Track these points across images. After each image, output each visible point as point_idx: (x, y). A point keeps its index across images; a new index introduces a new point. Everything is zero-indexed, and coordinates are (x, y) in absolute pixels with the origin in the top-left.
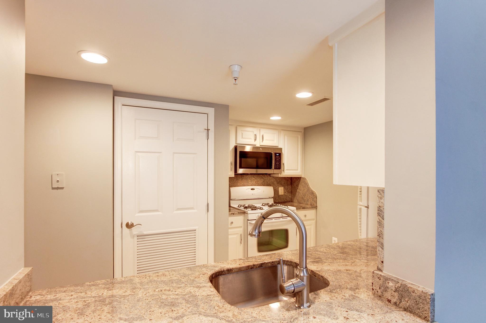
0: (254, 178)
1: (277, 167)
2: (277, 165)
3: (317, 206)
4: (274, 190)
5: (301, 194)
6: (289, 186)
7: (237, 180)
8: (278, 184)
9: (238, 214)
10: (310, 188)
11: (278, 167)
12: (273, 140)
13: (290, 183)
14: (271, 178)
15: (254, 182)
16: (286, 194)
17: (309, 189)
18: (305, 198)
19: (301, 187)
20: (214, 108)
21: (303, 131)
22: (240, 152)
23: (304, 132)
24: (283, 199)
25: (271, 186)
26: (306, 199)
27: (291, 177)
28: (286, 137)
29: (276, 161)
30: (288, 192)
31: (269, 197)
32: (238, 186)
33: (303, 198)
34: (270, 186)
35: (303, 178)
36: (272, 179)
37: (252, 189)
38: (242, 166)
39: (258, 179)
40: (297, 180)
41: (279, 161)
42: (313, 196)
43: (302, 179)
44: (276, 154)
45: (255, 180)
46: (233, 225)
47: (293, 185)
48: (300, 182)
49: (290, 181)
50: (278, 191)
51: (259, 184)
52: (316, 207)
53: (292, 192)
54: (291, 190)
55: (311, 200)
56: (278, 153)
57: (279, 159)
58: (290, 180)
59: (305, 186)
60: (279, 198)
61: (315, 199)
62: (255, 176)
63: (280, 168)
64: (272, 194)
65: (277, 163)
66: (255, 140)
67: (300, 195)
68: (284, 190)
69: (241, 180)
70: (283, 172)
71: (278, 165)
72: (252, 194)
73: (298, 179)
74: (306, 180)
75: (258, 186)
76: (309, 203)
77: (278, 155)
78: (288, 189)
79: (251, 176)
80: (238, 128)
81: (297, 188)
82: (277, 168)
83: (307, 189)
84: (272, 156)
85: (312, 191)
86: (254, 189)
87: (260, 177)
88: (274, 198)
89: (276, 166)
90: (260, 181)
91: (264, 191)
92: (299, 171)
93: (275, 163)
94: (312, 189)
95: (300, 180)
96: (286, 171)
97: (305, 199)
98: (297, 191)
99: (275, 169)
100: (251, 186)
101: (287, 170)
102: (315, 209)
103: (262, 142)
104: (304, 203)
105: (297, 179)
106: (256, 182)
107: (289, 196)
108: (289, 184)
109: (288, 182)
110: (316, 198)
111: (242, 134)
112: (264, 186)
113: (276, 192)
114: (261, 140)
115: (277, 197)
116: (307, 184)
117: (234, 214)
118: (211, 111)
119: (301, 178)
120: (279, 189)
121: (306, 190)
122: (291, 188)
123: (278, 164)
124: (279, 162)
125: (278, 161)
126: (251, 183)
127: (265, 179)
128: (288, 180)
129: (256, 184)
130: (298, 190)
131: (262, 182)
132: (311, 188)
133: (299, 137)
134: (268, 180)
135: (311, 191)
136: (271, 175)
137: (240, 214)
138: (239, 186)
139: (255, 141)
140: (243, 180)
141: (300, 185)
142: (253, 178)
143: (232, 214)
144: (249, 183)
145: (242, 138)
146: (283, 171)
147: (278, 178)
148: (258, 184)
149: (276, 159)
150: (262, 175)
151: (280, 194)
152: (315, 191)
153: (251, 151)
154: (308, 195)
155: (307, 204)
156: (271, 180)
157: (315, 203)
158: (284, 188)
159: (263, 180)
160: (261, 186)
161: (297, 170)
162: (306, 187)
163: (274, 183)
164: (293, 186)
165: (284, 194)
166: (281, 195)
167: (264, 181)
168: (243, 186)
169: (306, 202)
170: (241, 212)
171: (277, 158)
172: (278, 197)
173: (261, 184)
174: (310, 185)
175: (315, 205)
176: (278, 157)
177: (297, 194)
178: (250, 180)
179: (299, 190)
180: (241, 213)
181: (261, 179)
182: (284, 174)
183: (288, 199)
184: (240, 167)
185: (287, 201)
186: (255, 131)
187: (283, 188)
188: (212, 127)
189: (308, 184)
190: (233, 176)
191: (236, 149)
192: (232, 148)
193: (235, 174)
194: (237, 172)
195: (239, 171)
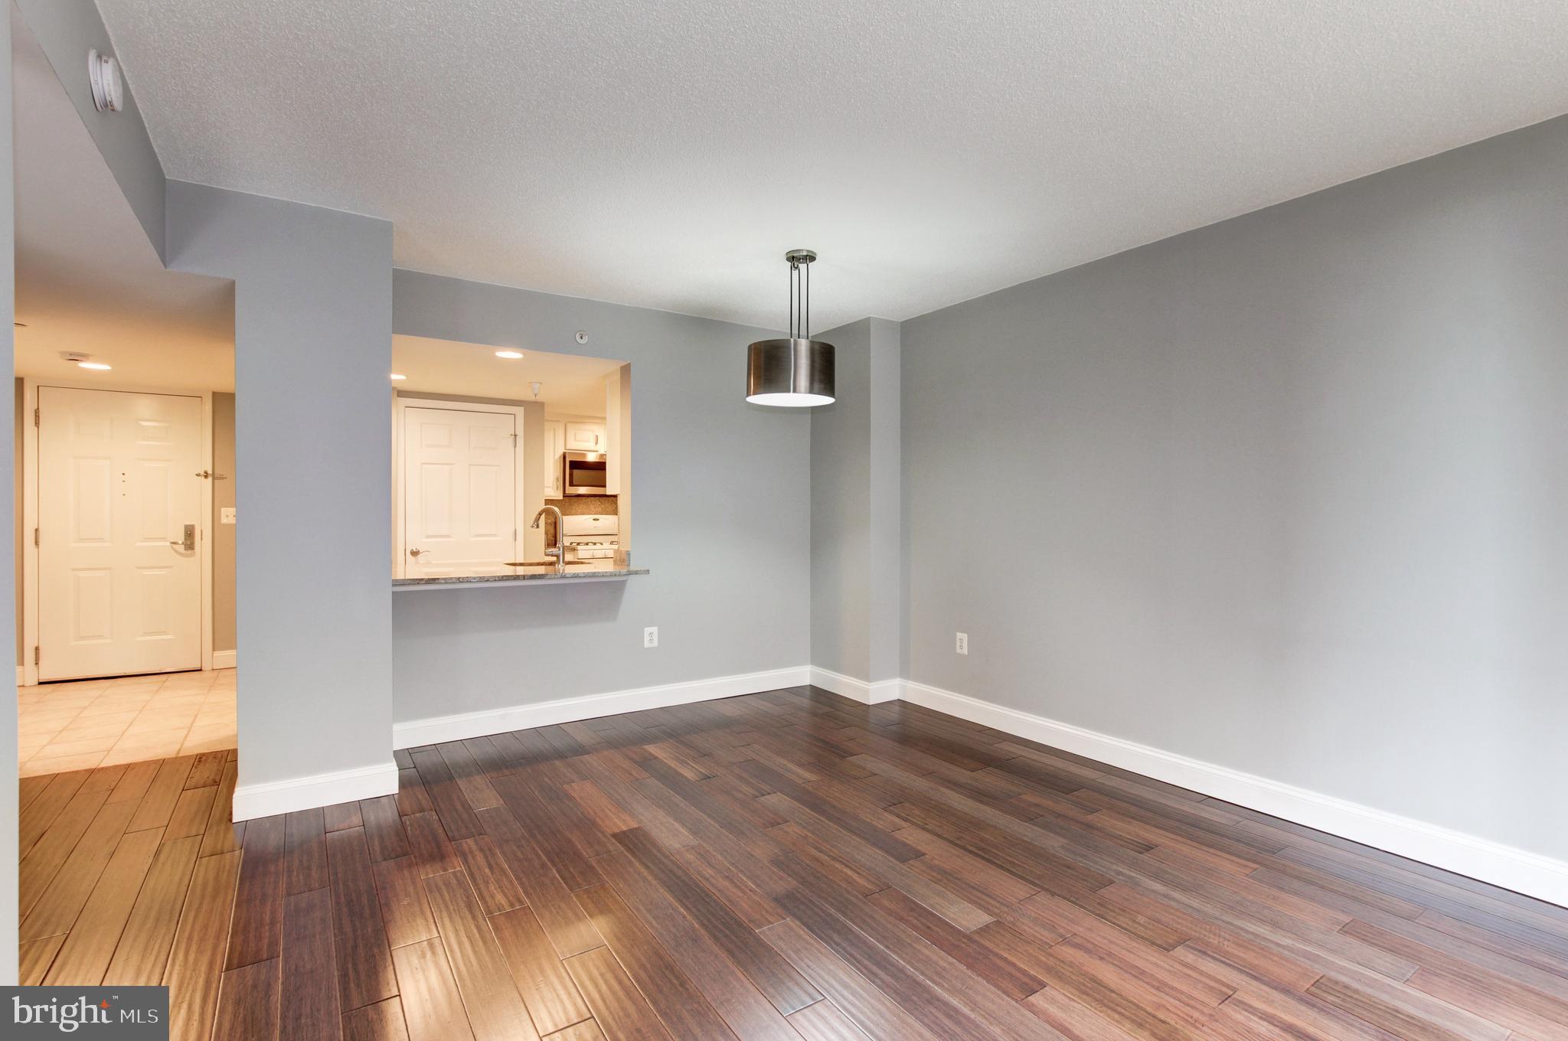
7: (571, 505)
15: (600, 509)
20: (523, 408)
22: (571, 462)
37: (594, 520)
38: (574, 483)
39: (607, 505)
45: (600, 505)
66: (597, 443)
69: (576, 505)
72: (597, 527)
79: (594, 500)
80: (569, 425)
86: (598, 520)
90: (610, 508)
91: (613, 524)
100: (595, 514)
106: (603, 509)
111: (576, 433)
118: (519, 411)
138: (576, 515)
140: (582, 505)
142: (598, 502)
144: (592, 510)
145: (575, 440)
153: (597, 460)
168: (582, 515)
178: (592, 506)
184: (572, 484)
188: (520, 432)
190: (561, 498)
191: (564, 458)
192: (558, 456)
193: (565, 495)
194: (567, 492)
195: (570, 490)
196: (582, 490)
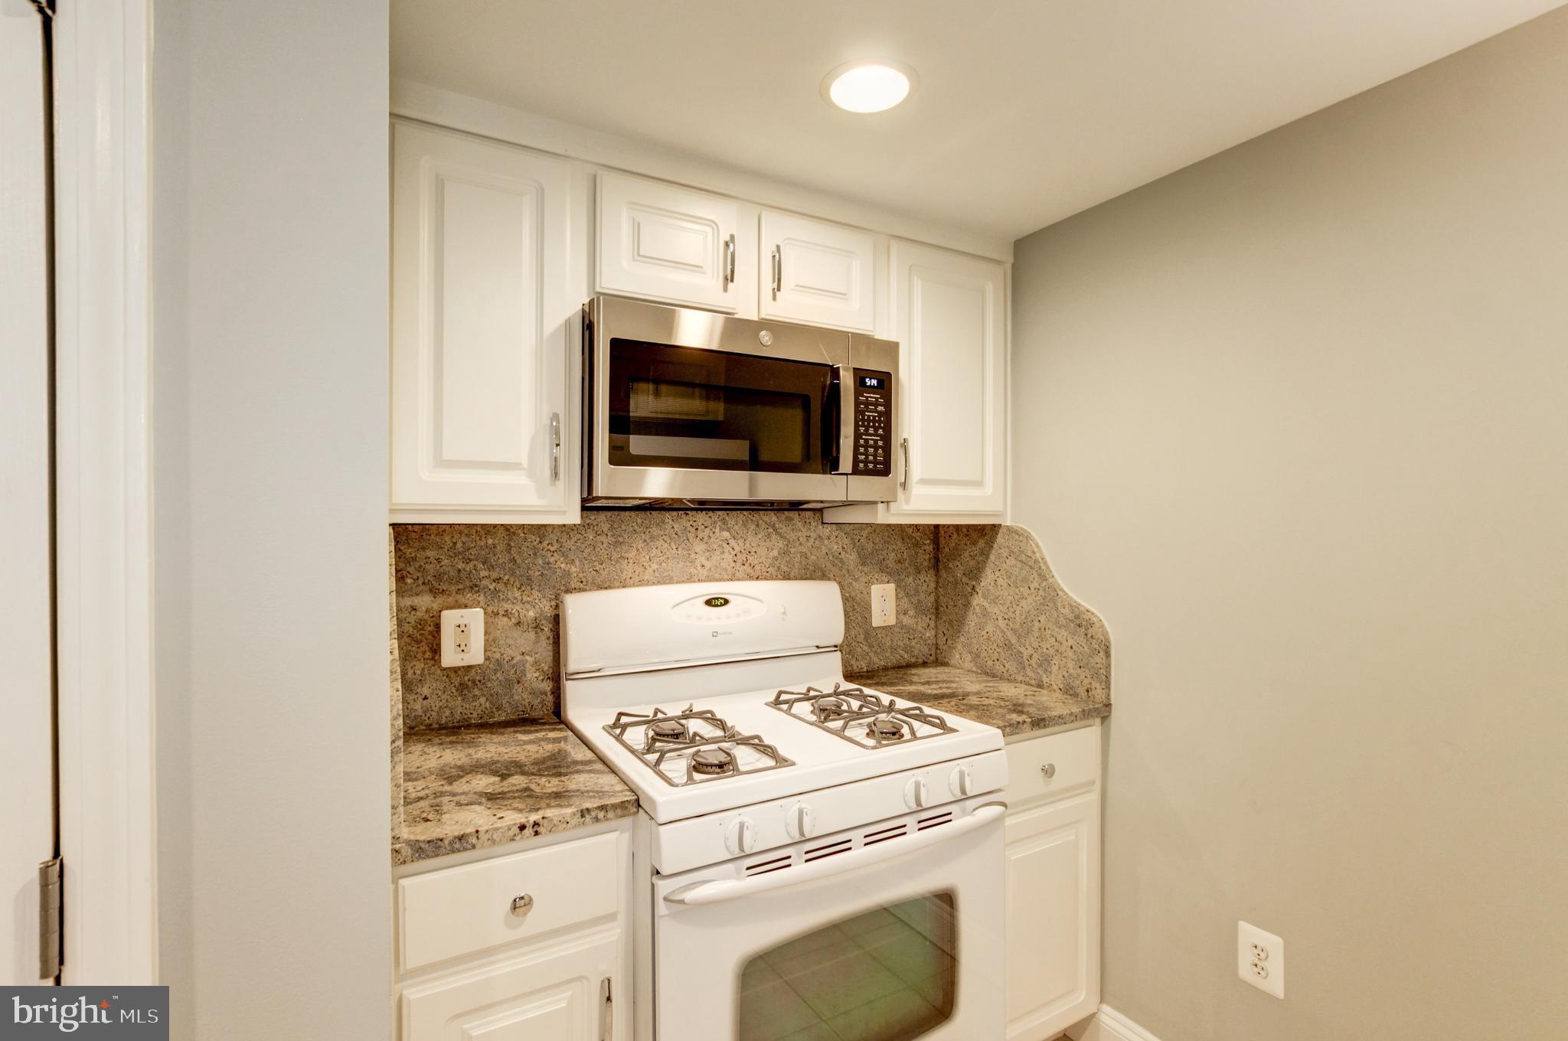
0: (726, 534)
1: (866, 462)
2: (866, 450)
3: (1112, 702)
4: (846, 600)
5: (1001, 623)
6: (922, 577)
7: (617, 544)
8: (864, 564)
9: (577, 820)
10: (1062, 590)
11: (875, 462)
12: (842, 295)
13: (927, 557)
14: (826, 531)
15: (729, 557)
16: (907, 620)
17: (1051, 595)
18: (1022, 649)
19: (1000, 581)
21: (1009, 259)
22: (617, 345)
23: (1013, 265)
24: (894, 649)
25: (829, 579)
26: (1035, 656)
27: (937, 527)
28: (918, 285)
29: (863, 420)
30: (920, 609)
31: (818, 647)
32: (624, 585)
33: (1008, 645)
34: (822, 575)
35: (1009, 528)
36: (833, 538)
37: (709, 603)
39: (753, 540)
40: (974, 543)
41: (880, 422)
42: (1082, 639)
43: (1000, 539)
44: (860, 376)
45: (732, 542)
46: (534, 921)
47: (947, 568)
48: (992, 557)
49: (930, 548)
50: (867, 607)
51: (758, 568)
52: (1103, 712)
53: (937, 609)
54: (932, 598)
55: (1071, 665)
56: (873, 374)
57: (880, 414)
58: (928, 542)
59: (1025, 580)
60: (871, 646)
61: (1099, 659)
62: (735, 520)
63: (883, 468)
64: (833, 626)
65: (866, 433)
66: (729, 278)
67: (990, 628)
68: (897, 598)
69: (641, 545)
70: (903, 497)
71: (876, 448)
72: (715, 634)
73: (983, 534)
74: (1033, 540)
75: (750, 578)
76: (1055, 678)
77: (874, 382)
78: (917, 591)
79: (708, 523)
80: (610, 185)
81: (974, 588)
82: (871, 466)
83: (1041, 592)
84: (835, 391)
85: (1074, 607)
86: (726, 602)
87: (764, 525)
88: (845, 648)
89: (862, 457)
90: (762, 551)
91: (784, 613)
92: (988, 490)
93: (857, 436)
94: (1071, 594)
95: (990, 545)
96: (916, 490)
97: (1026, 654)
98: (975, 603)
99: (856, 471)
100: (709, 579)
101: (923, 482)
102: (1098, 721)
103: (774, 298)
104: (1020, 678)
105: (974, 535)
106: (741, 558)
107: (924, 629)
108: (925, 564)
109: (916, 553)
110: (1108, 654)
111: (637, 229)
112: (786, 577)
113: (855, 609)
114: (768, 284)
115: (861, 638)
116: (1035, 567)
117: (541, 829)
119: (995, 528)
120: (869, 593)
121: (1030, 600)
122: (933, 585)
123: (876, 441)
124: (880, 431)
125: (874, 421)
126: (706, 563)
127: (792, 536)
128: (917, 545)
129: (742, 570)
130: (977, 601)
131: (775, 558)
132: (1063, 585)
133: (990, 287)
134: (812, 540)
135: (1066, 611)
136: (830, 516)
137: (597, 820)
138: (634, 585)
139: (725, 289)
140: (660, 543)
141: (988, 571)
142: (722, 530)
143: (522, 828)
144: (698, 563)
145: (638, 254)
146: (904, 485)
147: (865, 533)
148: (750, 571)
149: (862, 413)
150: (772, 517)
151: (877, 621)
152: (1095, 611)
153: (714, 346)
154: (1048, 632)
155: (1040, 686)
156: (826, 542)
157: (1097, 685)
158: (898, 586)
159: (781, 544)
160: (772, 578)
161: (979, 484)
162: (1035, 585)
163: (841, 560)
164: (943, 573)
165: (899, 621)
166: (883, 628)
167: (785, 553)
168: (659, 583)
169: (1031, 674)
170: (602, 808)
171: (867, 404)
172: (866, 639)
173: (772, 565)
174: (1056, 576)
175: (1099, 693)
176: (872, 397)
177: (972, 621)
178: (699, 547)
179: (985, 597)
180: (601, 815)
181: (769, 536)
182: (906, 507)
183: (921, 649)
185: (913, 660)
186: (725, 218)
187: (892, 586)
189: (1045, 563)
190: (573, 516)
191: (588, 327)
192: (561, 320)
193: (589, 505)
194: (600, 490)
195: (612, 481)
196: (657, 483)
